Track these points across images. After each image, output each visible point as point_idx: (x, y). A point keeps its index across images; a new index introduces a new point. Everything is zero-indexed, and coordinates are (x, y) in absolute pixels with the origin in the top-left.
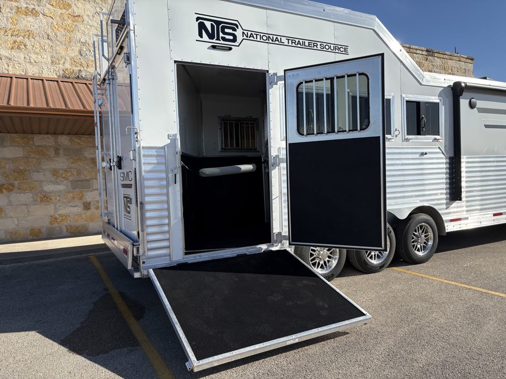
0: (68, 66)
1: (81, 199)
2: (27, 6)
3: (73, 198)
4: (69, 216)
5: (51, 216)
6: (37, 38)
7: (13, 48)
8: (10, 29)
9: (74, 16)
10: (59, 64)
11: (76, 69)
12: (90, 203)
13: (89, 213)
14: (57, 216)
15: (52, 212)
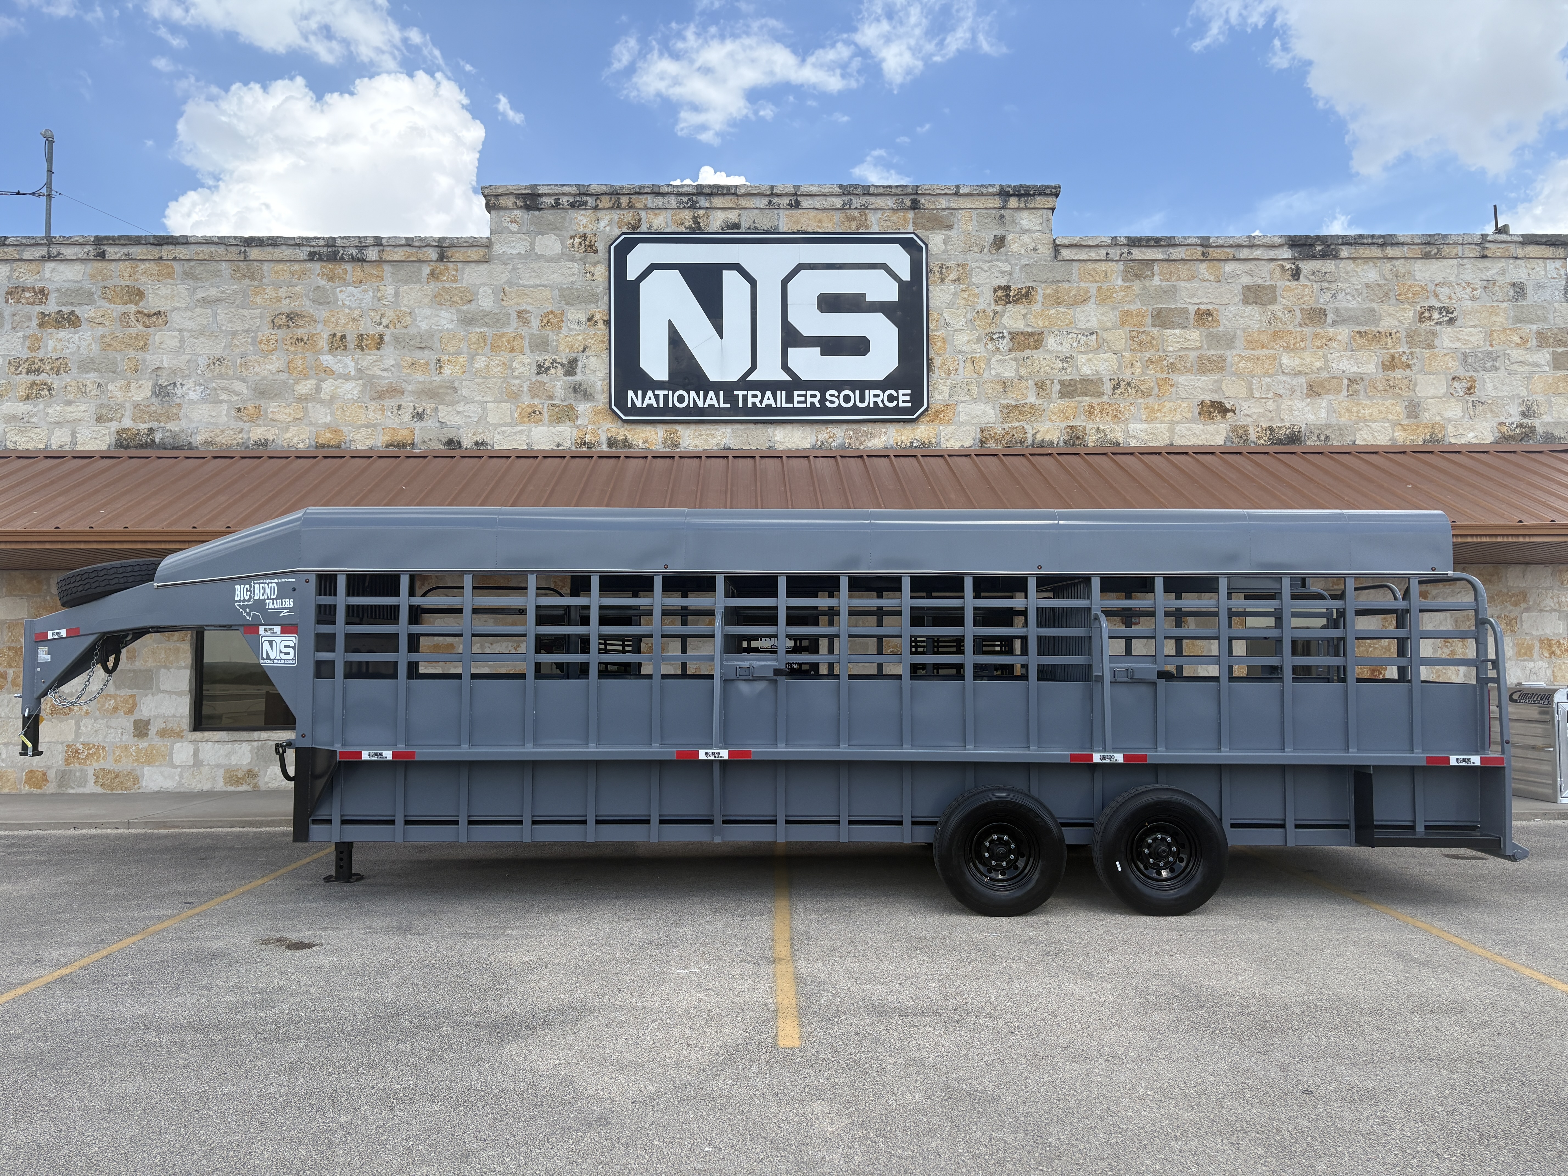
0: (127, 423)
1: (131, 711)
2: (60, 308)
3: (116, 709)
4: (104, 748)
5: (67, 746)
6: (74, 371)
7: (27, 398)
8: (27, 360)
9: (149, 316)
10: (111, 420)
11: (143, 427)
12: (148, 722)
13: (143, 744)
14: (81, 747)
15: (70, 738)
